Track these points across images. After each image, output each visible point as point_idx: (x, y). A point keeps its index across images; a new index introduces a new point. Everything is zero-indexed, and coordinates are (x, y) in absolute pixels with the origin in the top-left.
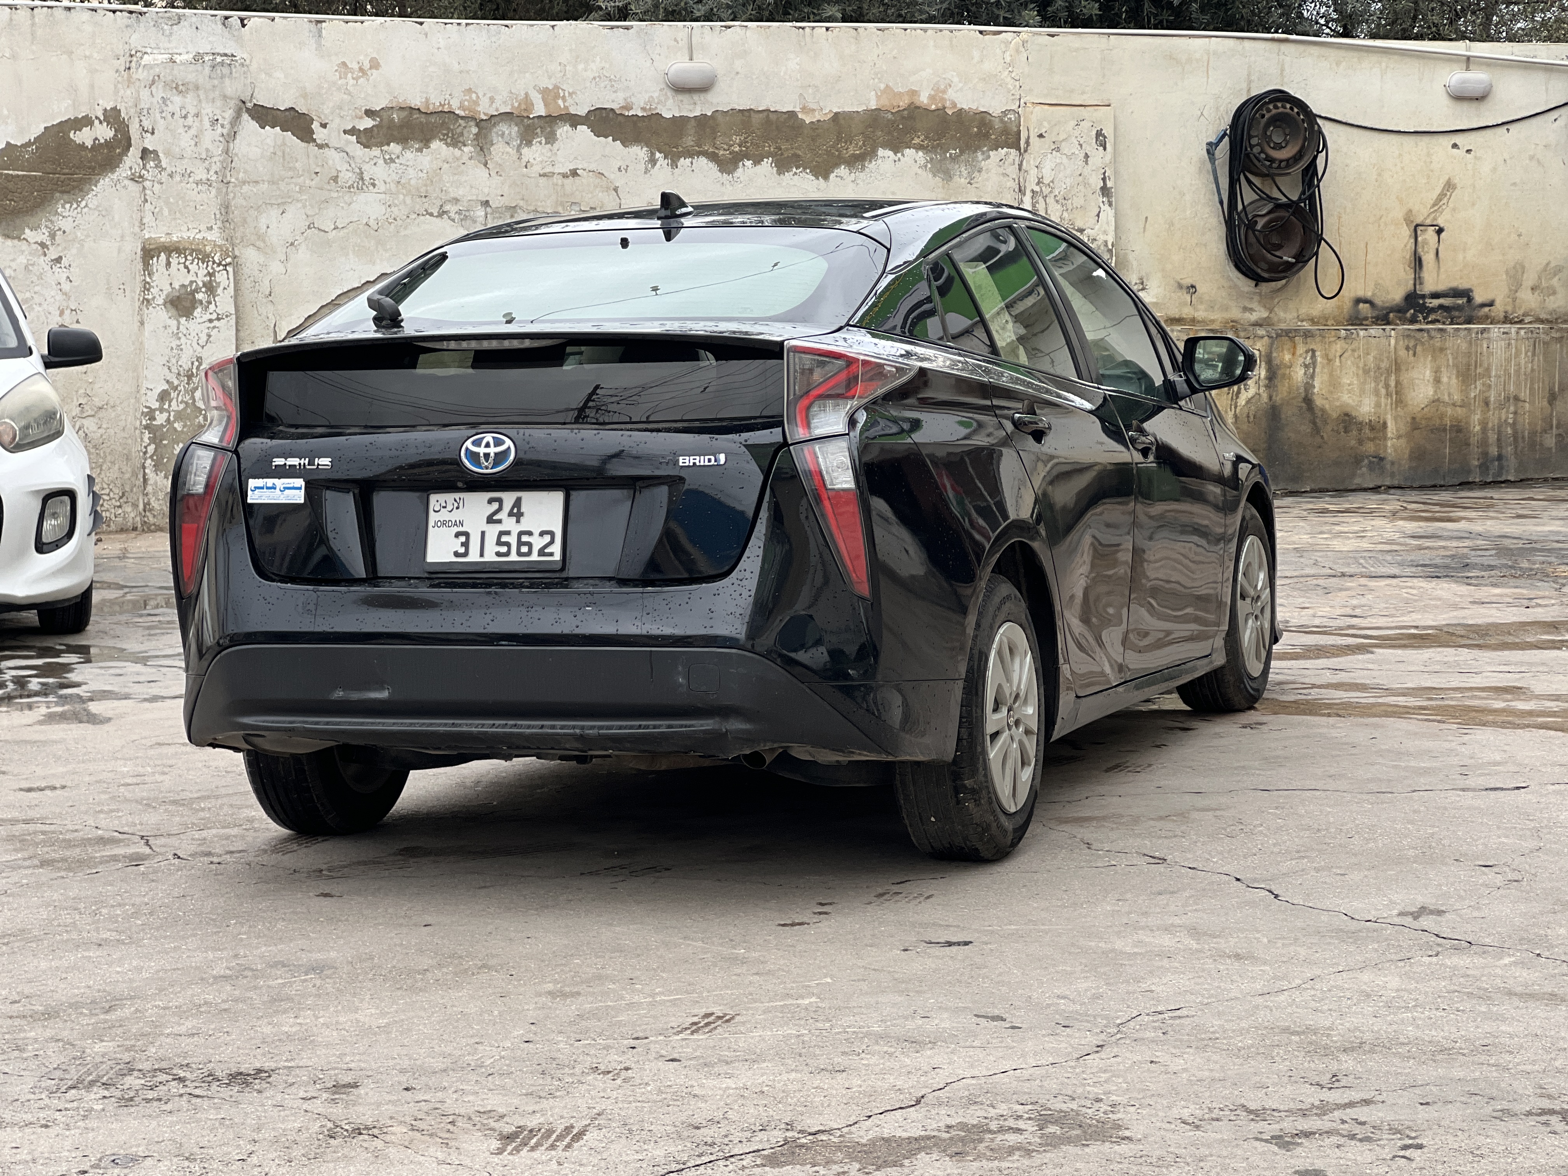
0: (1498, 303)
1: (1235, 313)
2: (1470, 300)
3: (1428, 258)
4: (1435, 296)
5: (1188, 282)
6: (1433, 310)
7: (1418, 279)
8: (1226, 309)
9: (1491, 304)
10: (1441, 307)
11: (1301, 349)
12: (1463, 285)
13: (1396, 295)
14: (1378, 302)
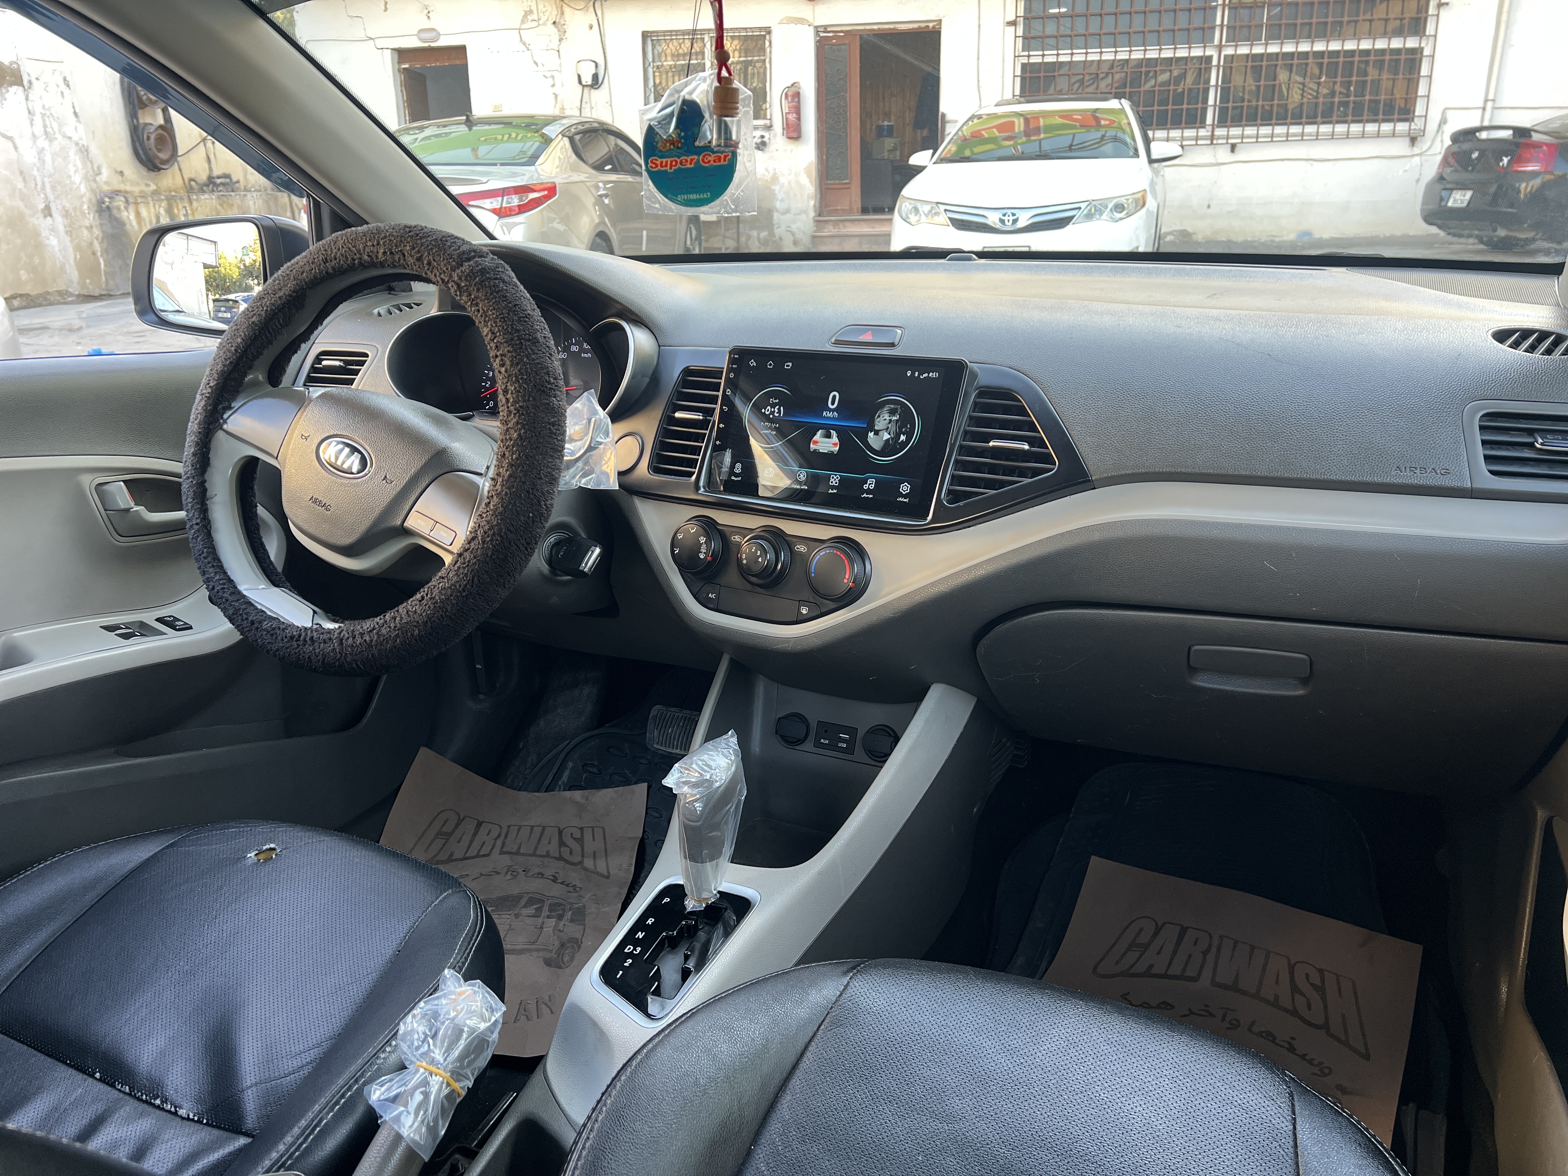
0: (241, 182)
1: (144, 188)
2: (231, 179)
3: (212, 157)
4: (219, 177)
5: (119, 169)
6: (218, 185)
7: (211, 169)
8: (138, 184)
9: (238, 182)
10: (222, 184)
11: (180, 207)
12: (227, 172)
13: (203, 177)
14: (198, 181)
